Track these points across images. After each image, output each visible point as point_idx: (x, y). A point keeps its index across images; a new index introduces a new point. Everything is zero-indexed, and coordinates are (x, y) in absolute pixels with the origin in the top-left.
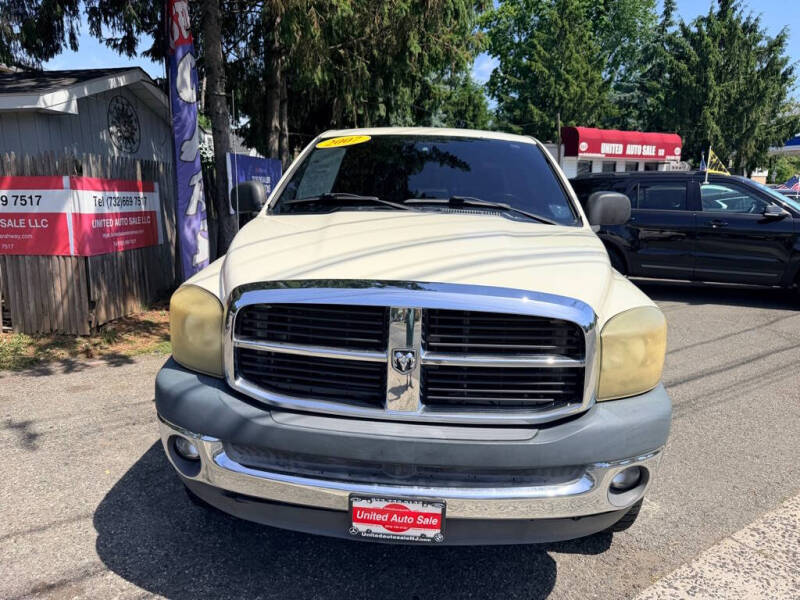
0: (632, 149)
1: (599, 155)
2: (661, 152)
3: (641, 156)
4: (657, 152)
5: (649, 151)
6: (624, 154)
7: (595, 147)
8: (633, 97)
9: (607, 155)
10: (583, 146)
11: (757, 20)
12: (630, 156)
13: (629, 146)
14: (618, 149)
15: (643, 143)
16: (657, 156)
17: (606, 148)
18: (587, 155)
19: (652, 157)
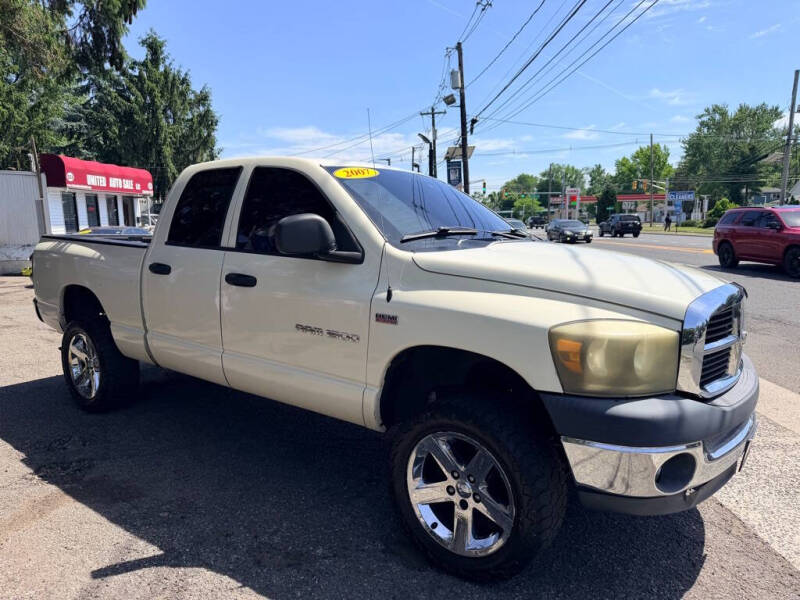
0: (115, 182)
1: (85, 187)
2: (138, 187)
3: (123, 189)
4: (134, 186)
5: (128, 185)
6: (108, 187)
7: (81, 179)
8: (80, 127)
9: (93, 187)
10: (70, 176)
11: (186, 74)
12: (113, 189)
13: (111, 179)
14: (102, 181)
15: (123, 177)
16: (135, 189)
17: (92, 180)
18: (74, 186)
19: (130, 190)
